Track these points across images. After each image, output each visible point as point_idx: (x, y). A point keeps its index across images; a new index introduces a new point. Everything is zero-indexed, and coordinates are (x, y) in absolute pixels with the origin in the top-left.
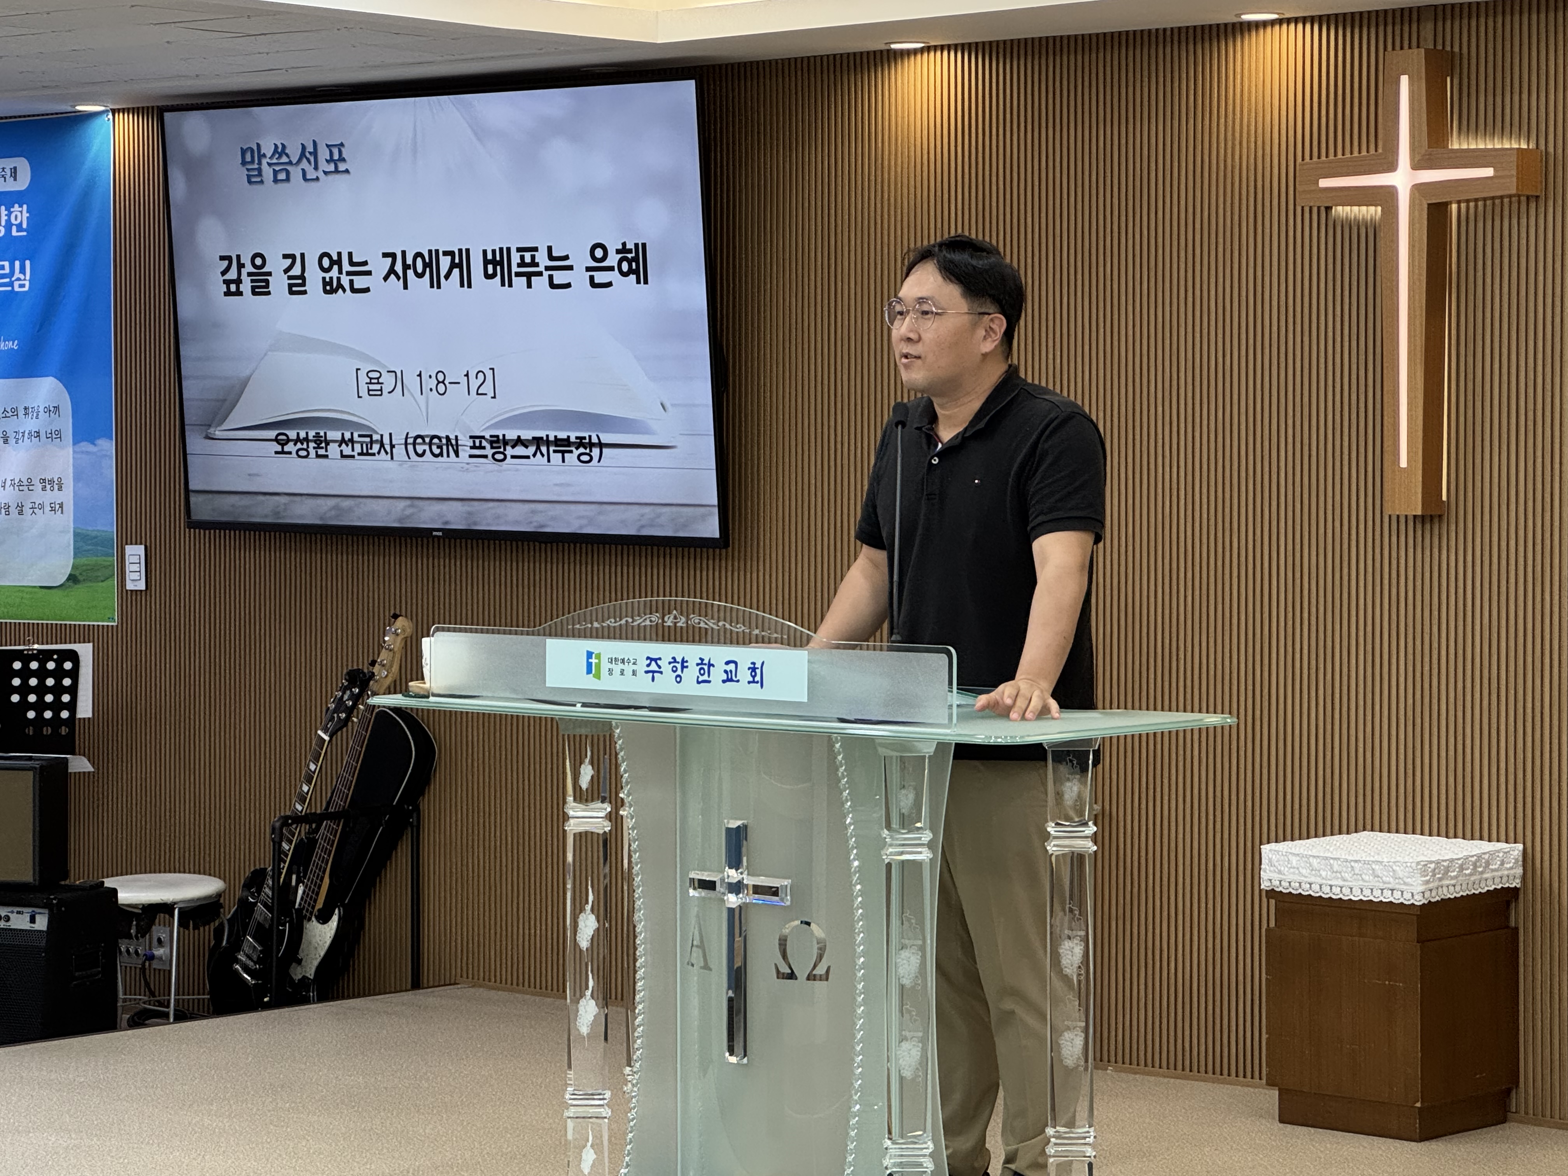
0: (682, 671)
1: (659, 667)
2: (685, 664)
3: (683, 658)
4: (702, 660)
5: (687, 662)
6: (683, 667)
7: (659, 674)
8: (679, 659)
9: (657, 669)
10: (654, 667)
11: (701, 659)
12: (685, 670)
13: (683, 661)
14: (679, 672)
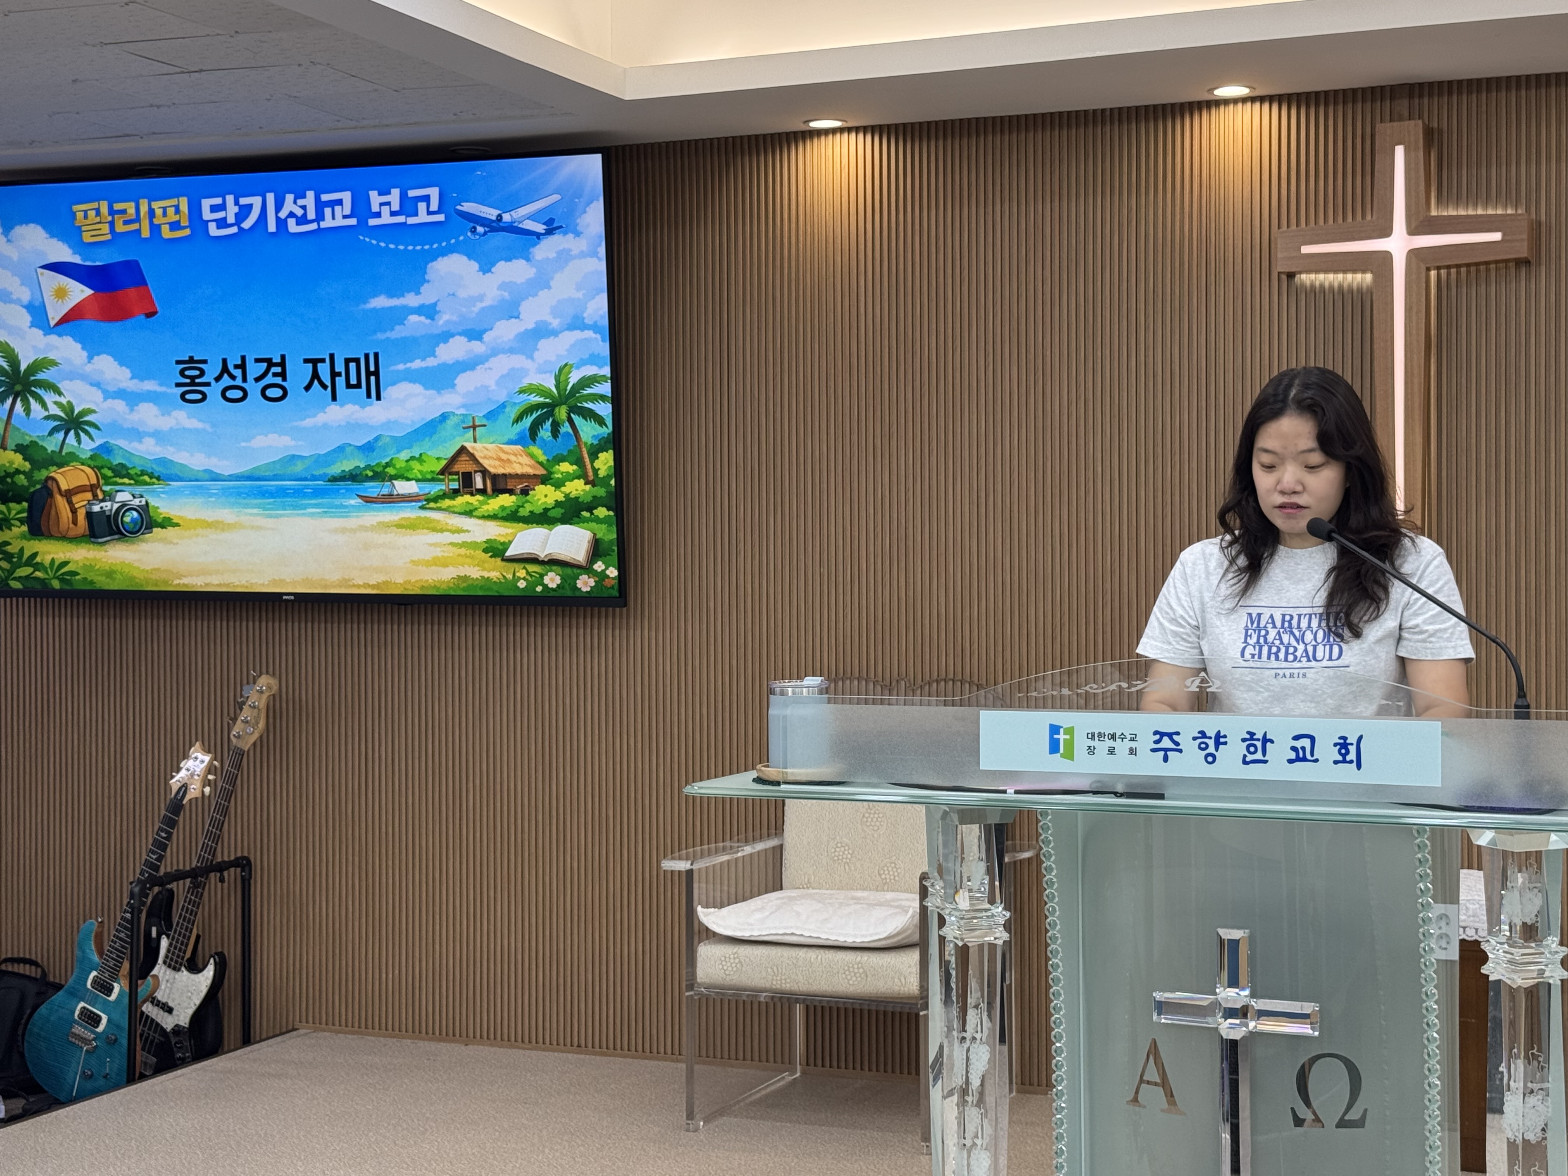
0: (1217, 749)
1: (1177, 744)
2: (1222, 740)
3: (1219, 732)
4: (1252, 734)
5: (1225, 736)
6: (1218, 744)
7: (1178, 753)
8: (1211, 733)
9: (1171, 745)
10: (1166, 743)
11: (1248, 733)
12: (1221, 747)
13: (1218, 736)
14: (1211, 749)
